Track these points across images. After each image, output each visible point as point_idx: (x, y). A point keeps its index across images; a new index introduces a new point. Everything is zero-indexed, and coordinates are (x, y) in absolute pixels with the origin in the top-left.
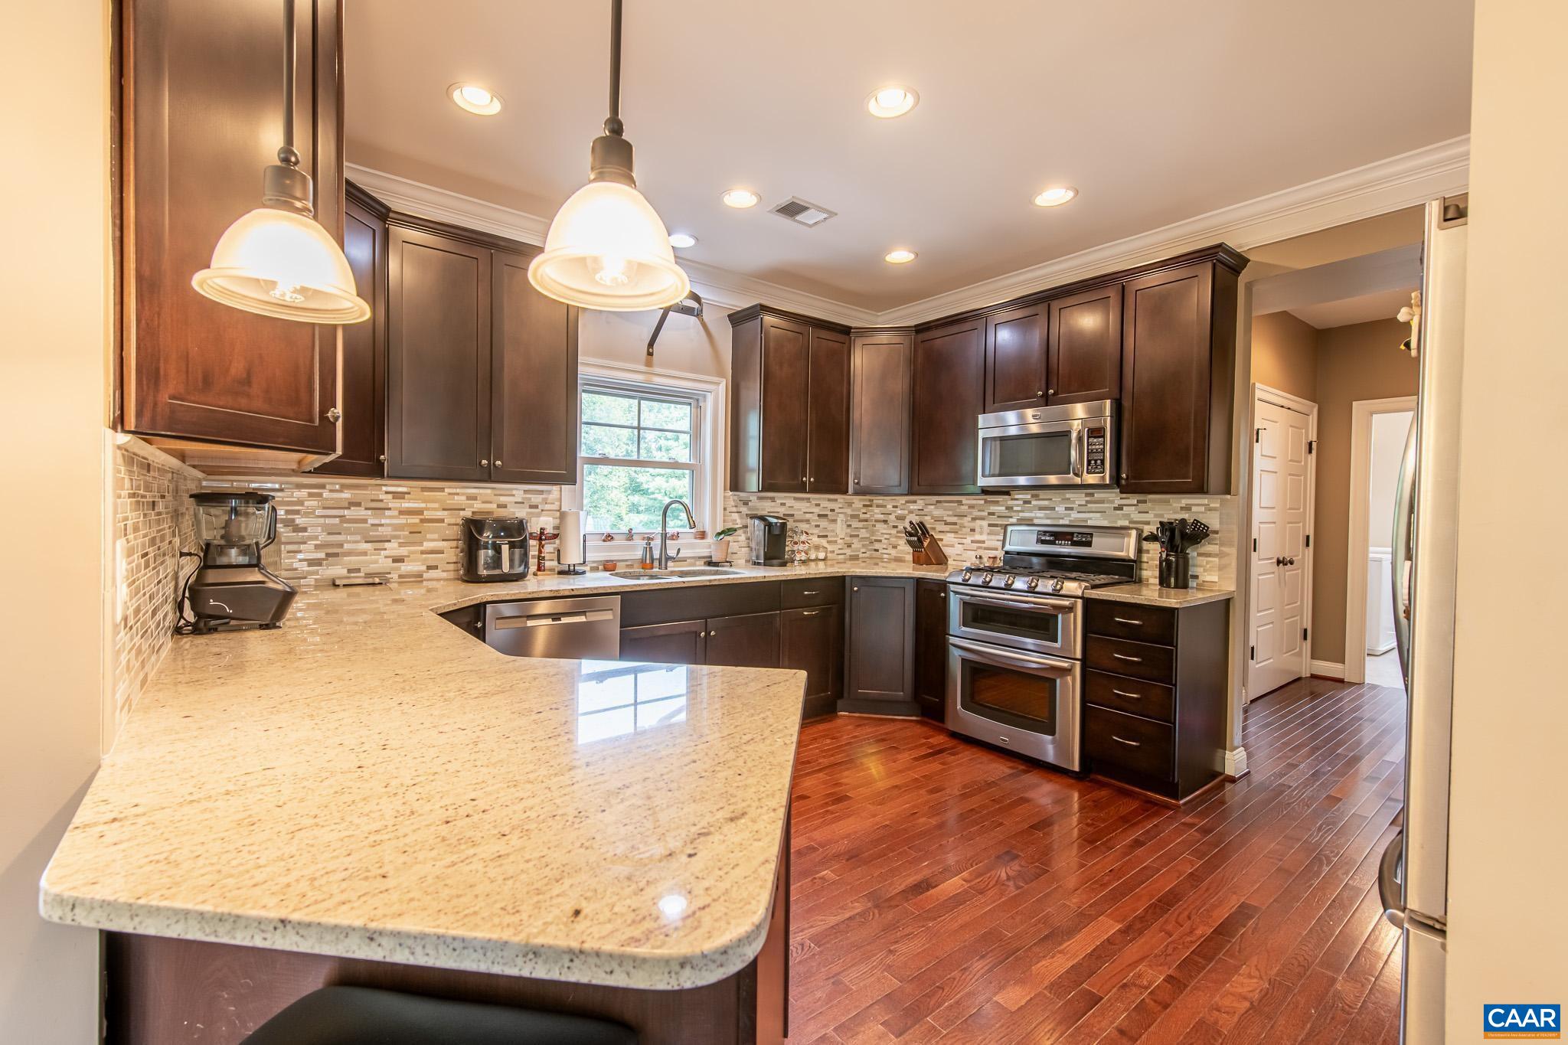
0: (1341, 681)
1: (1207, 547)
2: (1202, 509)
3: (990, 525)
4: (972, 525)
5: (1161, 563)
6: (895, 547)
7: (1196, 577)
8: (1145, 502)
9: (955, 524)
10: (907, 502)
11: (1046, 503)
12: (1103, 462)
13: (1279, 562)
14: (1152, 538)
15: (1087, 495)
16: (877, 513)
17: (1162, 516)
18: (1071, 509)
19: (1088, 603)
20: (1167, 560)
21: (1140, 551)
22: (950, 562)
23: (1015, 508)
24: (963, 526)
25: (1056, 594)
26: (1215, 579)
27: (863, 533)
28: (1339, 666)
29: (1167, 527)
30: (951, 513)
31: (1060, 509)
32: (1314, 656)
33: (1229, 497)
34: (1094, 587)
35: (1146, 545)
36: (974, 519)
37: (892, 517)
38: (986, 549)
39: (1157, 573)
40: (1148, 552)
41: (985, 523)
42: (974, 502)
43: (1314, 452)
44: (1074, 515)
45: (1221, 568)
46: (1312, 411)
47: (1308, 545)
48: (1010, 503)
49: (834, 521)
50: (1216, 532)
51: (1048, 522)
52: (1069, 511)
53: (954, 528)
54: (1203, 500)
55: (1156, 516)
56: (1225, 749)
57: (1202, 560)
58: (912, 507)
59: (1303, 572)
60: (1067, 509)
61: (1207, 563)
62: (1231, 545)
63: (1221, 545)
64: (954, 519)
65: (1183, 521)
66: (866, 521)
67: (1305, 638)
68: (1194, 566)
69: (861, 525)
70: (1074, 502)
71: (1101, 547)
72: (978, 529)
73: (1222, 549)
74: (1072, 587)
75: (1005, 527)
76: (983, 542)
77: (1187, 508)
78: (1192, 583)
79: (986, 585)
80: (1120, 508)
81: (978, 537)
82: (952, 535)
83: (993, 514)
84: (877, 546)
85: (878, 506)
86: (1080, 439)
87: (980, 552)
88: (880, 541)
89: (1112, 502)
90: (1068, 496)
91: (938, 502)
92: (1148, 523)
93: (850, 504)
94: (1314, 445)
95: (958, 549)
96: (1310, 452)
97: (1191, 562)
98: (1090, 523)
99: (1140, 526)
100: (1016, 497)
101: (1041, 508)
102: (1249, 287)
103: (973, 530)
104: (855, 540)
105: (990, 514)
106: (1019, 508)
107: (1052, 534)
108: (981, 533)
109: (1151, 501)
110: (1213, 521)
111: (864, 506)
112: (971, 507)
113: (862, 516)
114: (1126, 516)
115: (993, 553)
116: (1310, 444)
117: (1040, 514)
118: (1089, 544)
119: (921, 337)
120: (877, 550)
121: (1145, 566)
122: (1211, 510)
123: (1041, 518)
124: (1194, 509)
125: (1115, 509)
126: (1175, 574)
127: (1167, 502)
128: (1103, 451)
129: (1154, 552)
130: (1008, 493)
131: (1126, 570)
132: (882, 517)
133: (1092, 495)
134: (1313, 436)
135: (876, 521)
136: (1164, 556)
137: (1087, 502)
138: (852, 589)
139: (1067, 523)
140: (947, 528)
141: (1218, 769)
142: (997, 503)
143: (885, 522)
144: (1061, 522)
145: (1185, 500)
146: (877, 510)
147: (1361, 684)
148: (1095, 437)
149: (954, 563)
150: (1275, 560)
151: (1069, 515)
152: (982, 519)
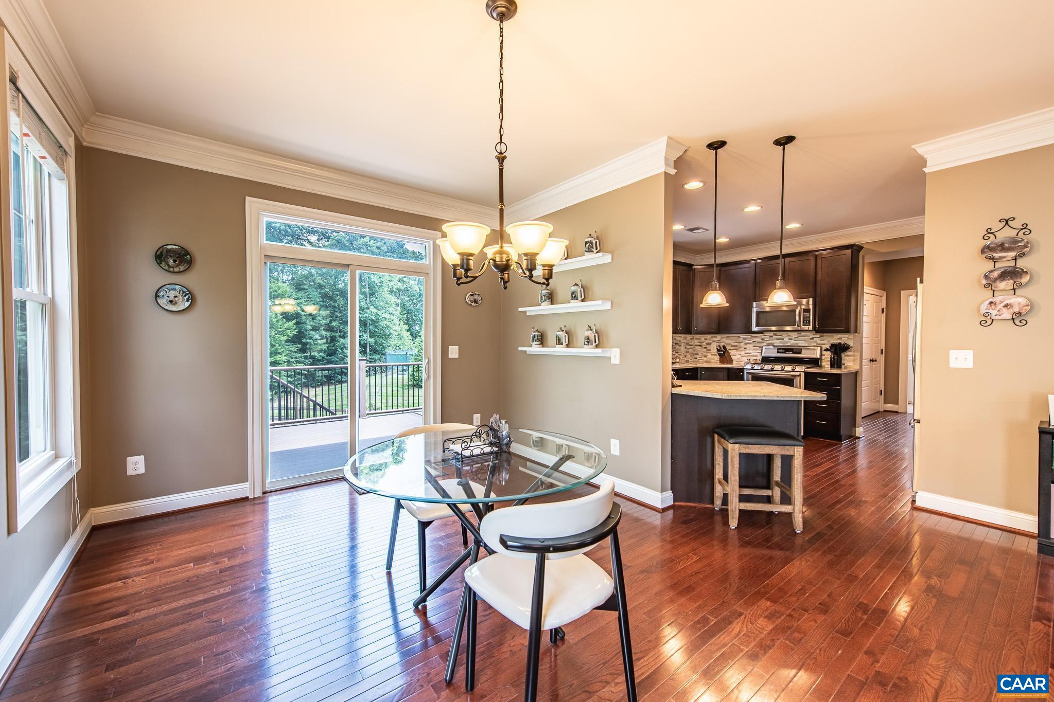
0: (897, 412)
1: (848, 353)
2: (846, 339)
3: (754, 346)
4: (745, 346)
5: (831, 359)
6: (706, 356)
7: (844, 364)
8: (823, 336)
9: (737, 346)
10: (712, 337)
11: (780, 337)
12: (809, 321)
13: (871, 360)
14: (826, 350)
15: (798, 334)
16: (696, 342)
17: (830, 341)
18: (791, 339)
19: (806, 374)
20: (834, 358)
21: (821, 355)
22: (734, 362)
23: (766, 339)
24: (740, 347)
25: (793, 370)
26: (851, 364)
27: (691, 351)
28: (896, 406)
29: (832, 345)
30: (734, 341)
31: (786, 339)
32: (885, 402)
33: (856, 334)
34: (808, 368)
35: (824, 353)
36: (746, 344)
37: (704, 344)
38: (751, 356)
39: (829, 363)
40: (824, 355)
41: (752, 345)
42: (746, 337)
43: (885, 313)
44: (793, 342)
45: (854, 361)
46: (883, 295)
47: (882, 353)
48: (763, 337)
49: (681, 346)
50: (852, 347)
51: (781, 345)
52: (790, 340)
53: (736, 348)
54: (847, 335)
55: (828, 341)
56: (855, 427)
57: (847, 358)
58: (714, 339)
59: (880, 365)
60: (789, 339)
61: (848, 359)
62: (857, 352)
63: (854, 352)
64: (736, 344)
65: (840, 343)
66: (692, 345)
67: (881, 394)
68: (844, 360)
69: (690, 347)
70: (792, 337)
71: (805, 354)
72: (748, 348)
73: (854, 353)
74: (798, 368)
75: (762, 347)
76: (751, 353)
77: (840, 339)
78: (843, 367)
79: (762, 369)
80: (813, 339)
81: (748, 351)
82: (735, 351)
83: (755, 342)
84: (696, 356)
85: (696, 339)
86: (800, 313)
87: (749, 358)
88: (698, 354)
89: (809, 336)
90: (789, 334)
91: (728, 337)
92: (824, 344)
93: (686, 338)
94: (885, 310)
95: (738, 356)
96: (883, 313)
97: (842, 359)
98: (799, 345)
99: (821, 345)
100: (766, 334)
101: (777, 339)
102: (863, 257)
103: (745, 349)
104: (688, 354)
105: (753, 342)
106: (767, 339)
107: (783, 349)
108: (749, 350)
109: (826, 336)
110: (851, 343)
111: (691, 339)
112: (744, 339)
113: (690, 343)
114: (815, 342)
115: (755, 358)
116: (883, 309)
117: (778, 341)
118: (800, 353)
119: (723, 269)
120: (696, 358)
121: (823, 361)
122: (850, 339)
123: (778, 343)
124: (843, 339)
125: (810, 339)
126: (836, 363)
127: (832, 336)
128: (809, 317)
129: (828, 355)
130: (762, 333)
131: (816, 362)
132: (699, 344)
133: (800, 333)
134: (884, 306)
135: (696, 345)
136: (832, 356)
137: (798, 336)
138: (701, 373)
139: (790, 345)
140: (733, 348)
141: (854, 435)
142: (757, 337)
143: (700, 346)
144: (787, 344)
145: (839, 336)
146: (696, 341)
147: (906, 413)
148: (806, 312)
149: (736, 362)
150: (869, 360)
151: (790, 342)
152: (750, 344)
